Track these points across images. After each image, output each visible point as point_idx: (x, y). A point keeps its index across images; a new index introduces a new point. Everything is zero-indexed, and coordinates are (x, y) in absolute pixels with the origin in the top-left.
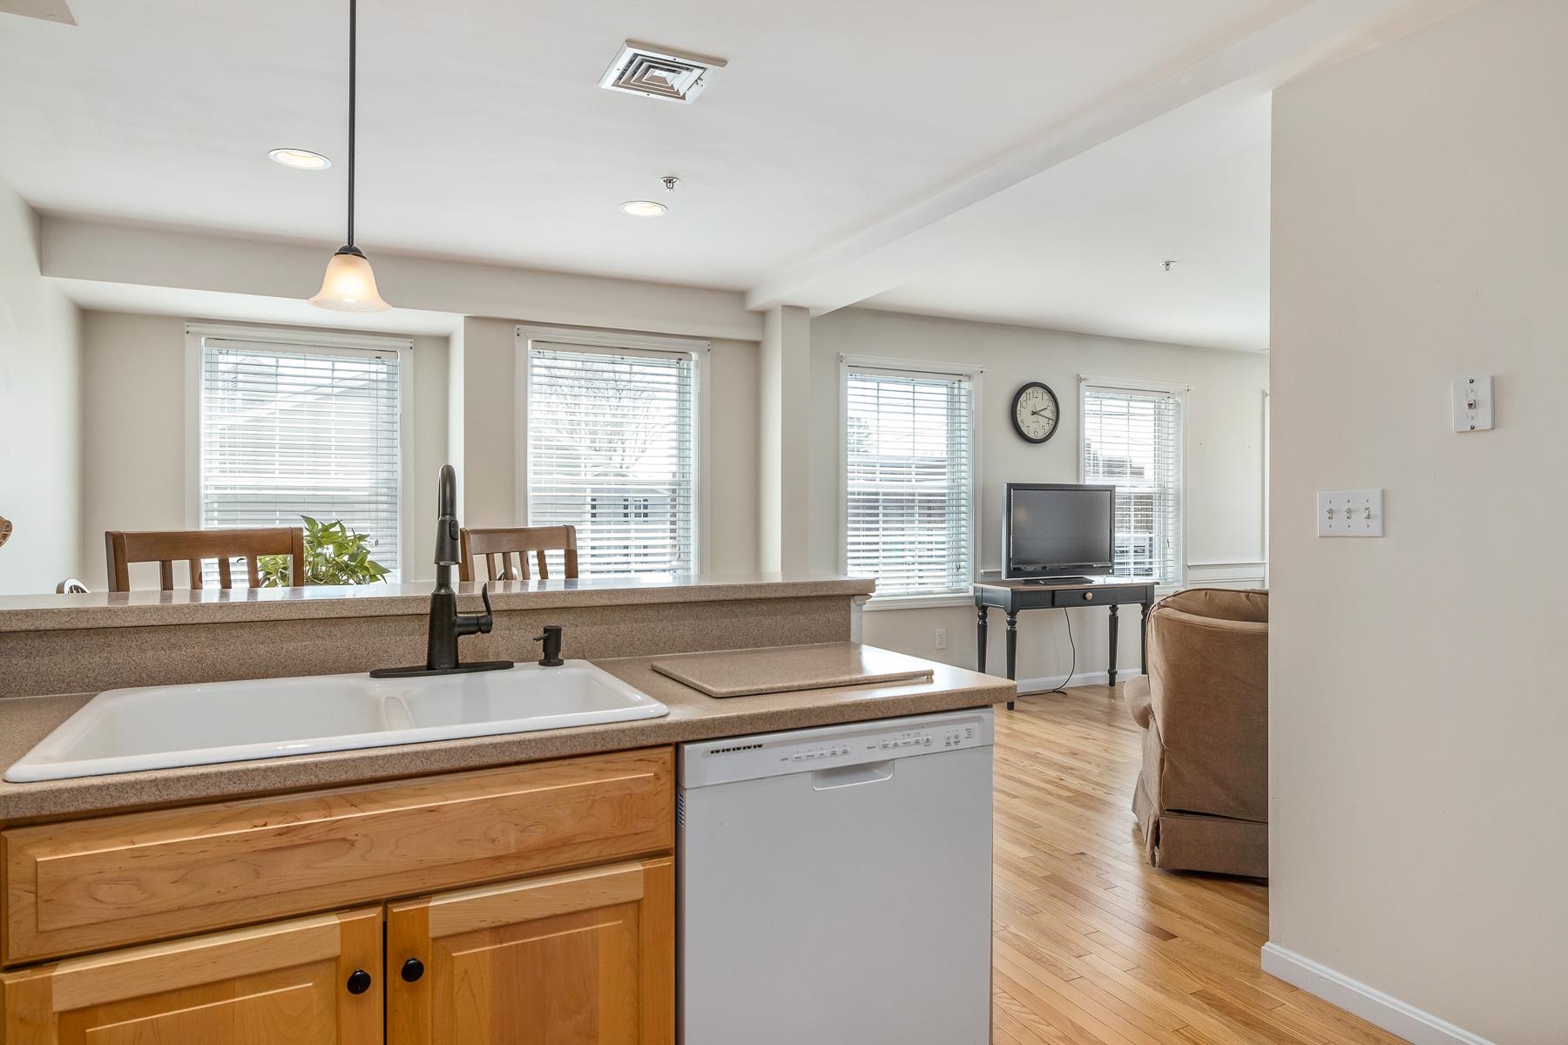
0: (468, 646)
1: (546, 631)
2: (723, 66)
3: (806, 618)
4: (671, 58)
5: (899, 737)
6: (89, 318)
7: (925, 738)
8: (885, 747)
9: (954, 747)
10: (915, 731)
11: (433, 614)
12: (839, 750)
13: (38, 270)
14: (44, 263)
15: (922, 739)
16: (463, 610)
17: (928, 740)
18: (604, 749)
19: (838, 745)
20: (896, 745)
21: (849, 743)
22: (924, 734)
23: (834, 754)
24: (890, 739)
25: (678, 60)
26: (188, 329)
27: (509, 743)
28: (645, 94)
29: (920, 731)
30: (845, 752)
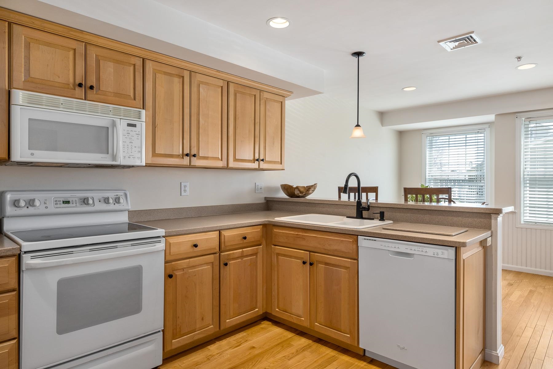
0: (365, 213)
1: (380, 212)
2: (473, 33)
3: (471, 219)
4: (455, 39)
5: (416, 248)
6: (401, 134)
7: (425, 251)
8: (411, 250)
9: (436, 256)
10: (421, 248)
11: (357, 206)
12: (397, 247)
13: (381, 125)
14: (382, 124)
15: (424, 250)
16: (363, 205)
17: (426, 251)
18: (342, 233)
19: (397, 246)
20: (415, 250)
21: (400, 246)
22: (425, 250)
23: (395, 247)
24: (413, 248)
25: (457, 39)
26: (423, 132)
27: (326, 227)
28: (464, 47)
29: (424, 248)
30: (398, 248)
